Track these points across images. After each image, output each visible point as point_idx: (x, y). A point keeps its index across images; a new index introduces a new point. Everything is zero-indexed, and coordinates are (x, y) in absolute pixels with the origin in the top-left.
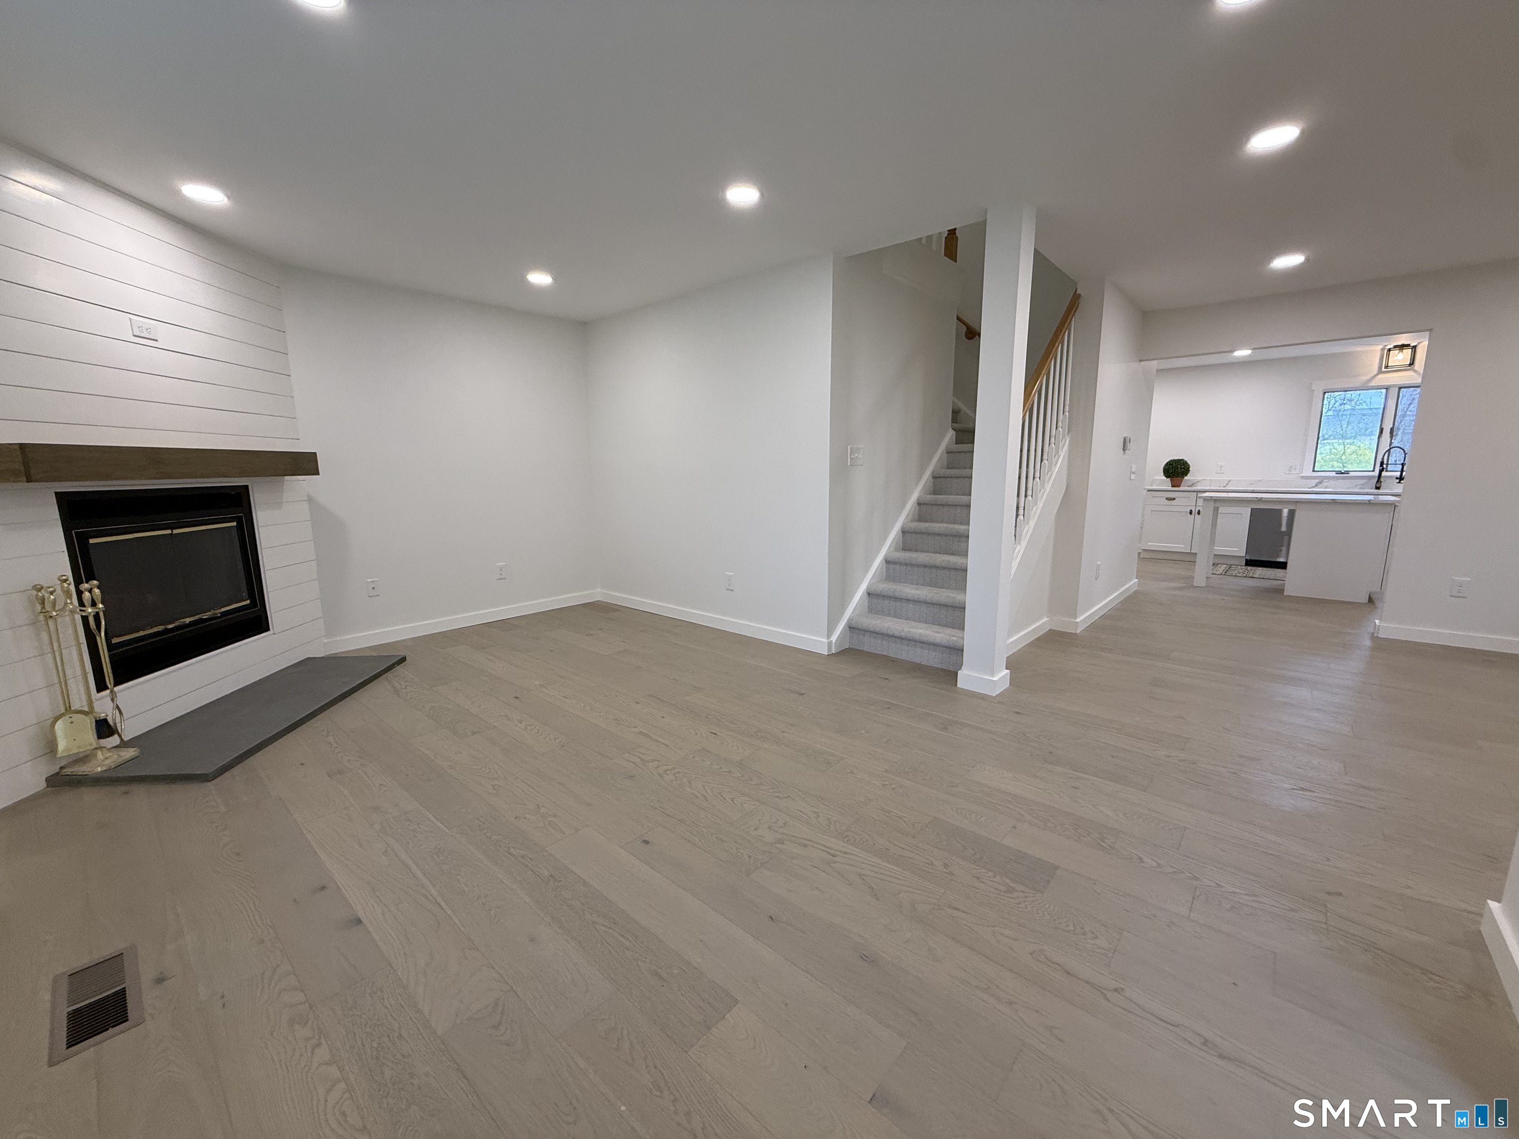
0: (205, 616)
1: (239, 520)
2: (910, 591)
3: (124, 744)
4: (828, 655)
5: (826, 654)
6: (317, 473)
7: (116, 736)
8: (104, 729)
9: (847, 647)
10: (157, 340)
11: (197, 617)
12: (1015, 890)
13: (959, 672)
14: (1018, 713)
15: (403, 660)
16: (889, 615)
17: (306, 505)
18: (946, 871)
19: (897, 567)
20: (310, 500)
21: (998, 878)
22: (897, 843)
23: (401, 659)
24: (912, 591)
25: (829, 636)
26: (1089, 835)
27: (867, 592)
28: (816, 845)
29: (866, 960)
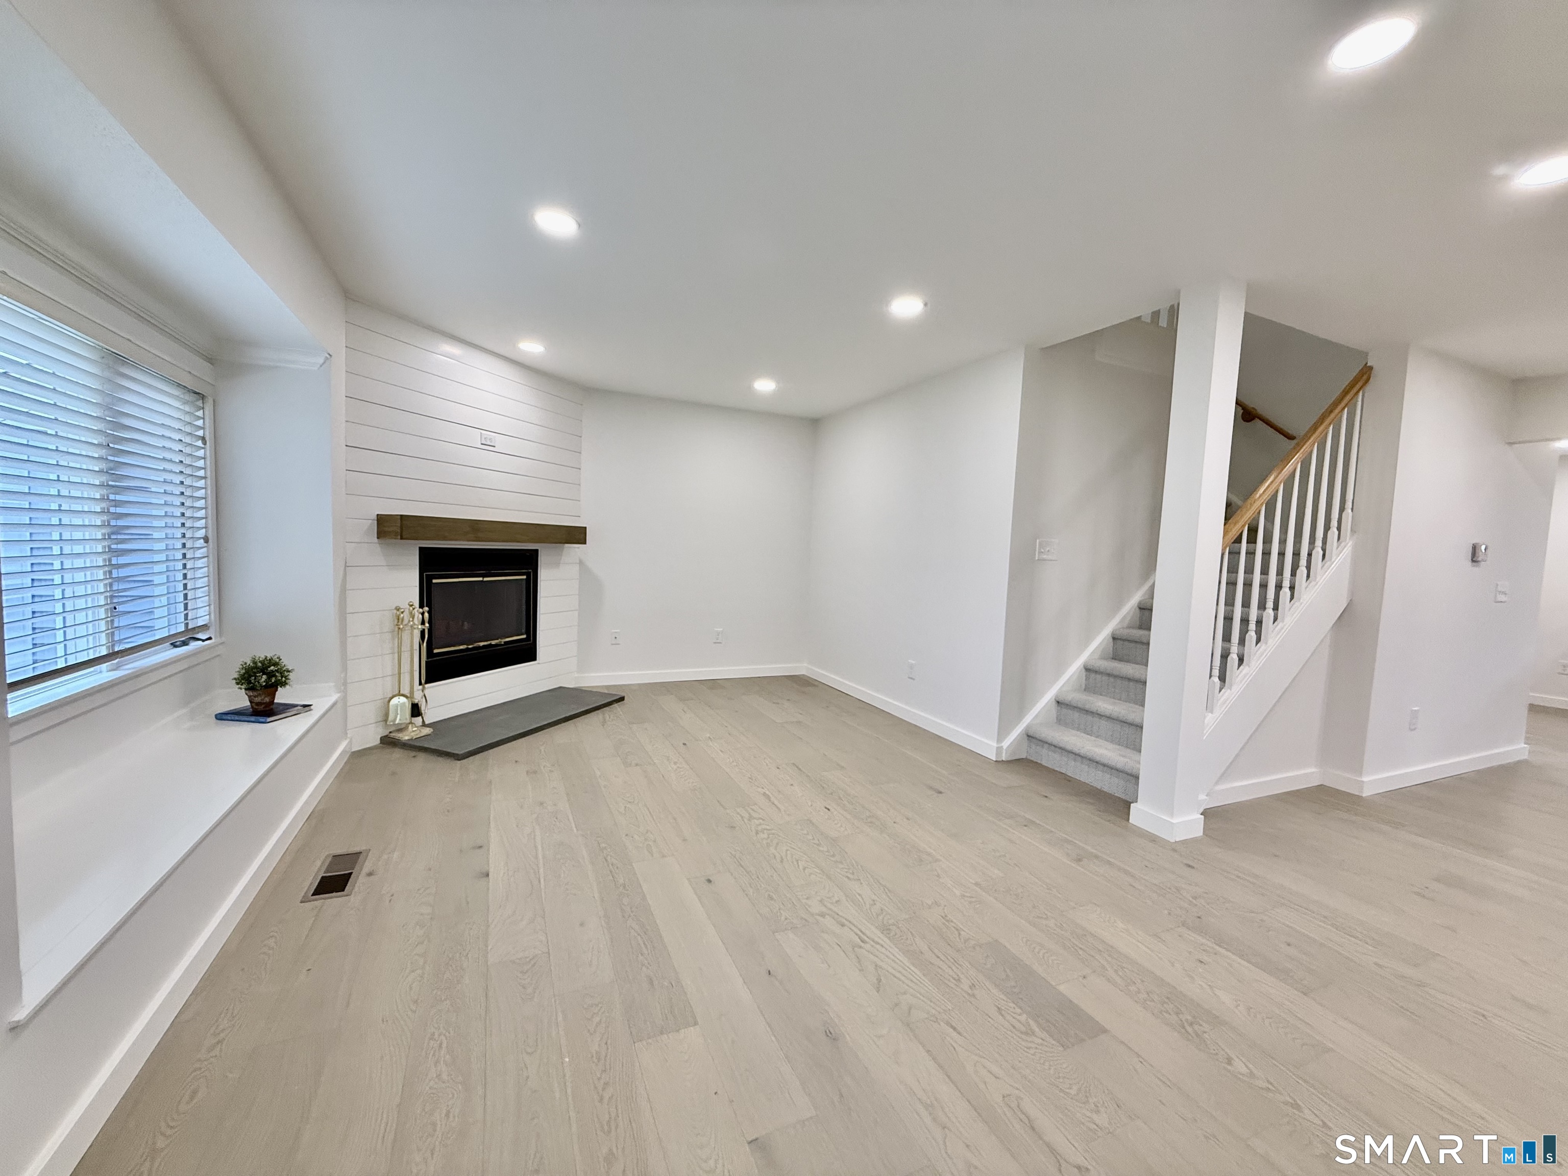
0: (493, 642)
1: (528, 575)
2: (1104, 705)
3: (424, 725)
4: (996, 761)
5: (994, 760)
6: (585, 543)
7: (420, 717)
8: (416, 710)
9: (1024, 757)
10: (494, 447)
11: (489, 642)
12: (1033, 1033)
13: (1132, 804)
14: (1189, 866)
15: (622, 699)
16: (1078, 729)
17: (577, 568)
18: (970, 991)
19: (1098, 677)
20: (581, 563)
21: (1023, 1018)
22: (936, 951)
23: (620, 698)
24: (1105, 706)
25: (1000, 739)
26: (1177, 1014)
27: (1055, 700)
28: (853, 928)
29: (828, 1036)
